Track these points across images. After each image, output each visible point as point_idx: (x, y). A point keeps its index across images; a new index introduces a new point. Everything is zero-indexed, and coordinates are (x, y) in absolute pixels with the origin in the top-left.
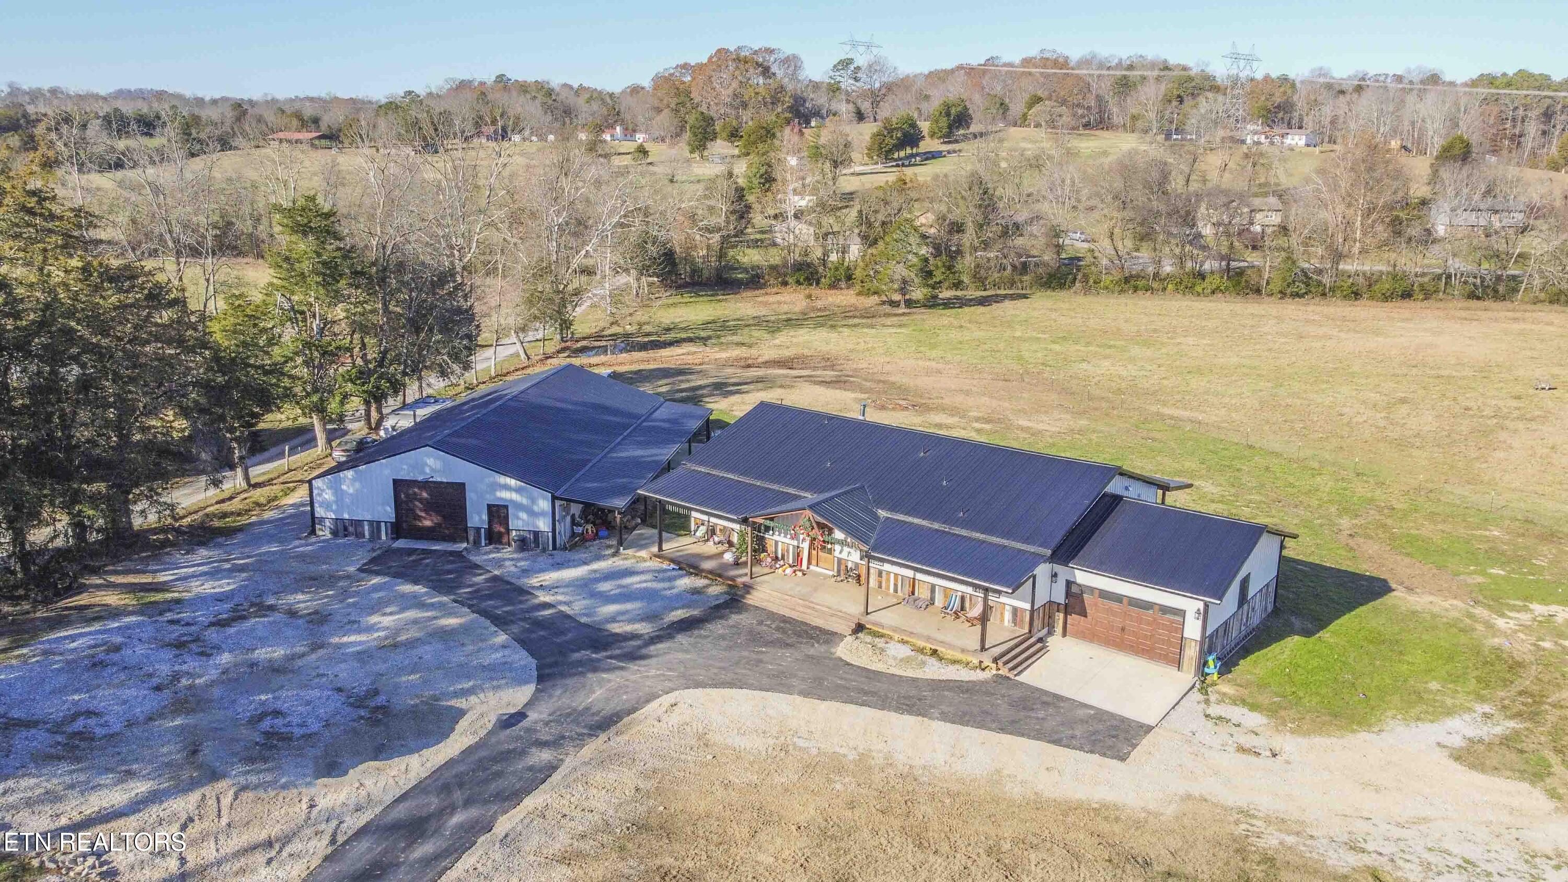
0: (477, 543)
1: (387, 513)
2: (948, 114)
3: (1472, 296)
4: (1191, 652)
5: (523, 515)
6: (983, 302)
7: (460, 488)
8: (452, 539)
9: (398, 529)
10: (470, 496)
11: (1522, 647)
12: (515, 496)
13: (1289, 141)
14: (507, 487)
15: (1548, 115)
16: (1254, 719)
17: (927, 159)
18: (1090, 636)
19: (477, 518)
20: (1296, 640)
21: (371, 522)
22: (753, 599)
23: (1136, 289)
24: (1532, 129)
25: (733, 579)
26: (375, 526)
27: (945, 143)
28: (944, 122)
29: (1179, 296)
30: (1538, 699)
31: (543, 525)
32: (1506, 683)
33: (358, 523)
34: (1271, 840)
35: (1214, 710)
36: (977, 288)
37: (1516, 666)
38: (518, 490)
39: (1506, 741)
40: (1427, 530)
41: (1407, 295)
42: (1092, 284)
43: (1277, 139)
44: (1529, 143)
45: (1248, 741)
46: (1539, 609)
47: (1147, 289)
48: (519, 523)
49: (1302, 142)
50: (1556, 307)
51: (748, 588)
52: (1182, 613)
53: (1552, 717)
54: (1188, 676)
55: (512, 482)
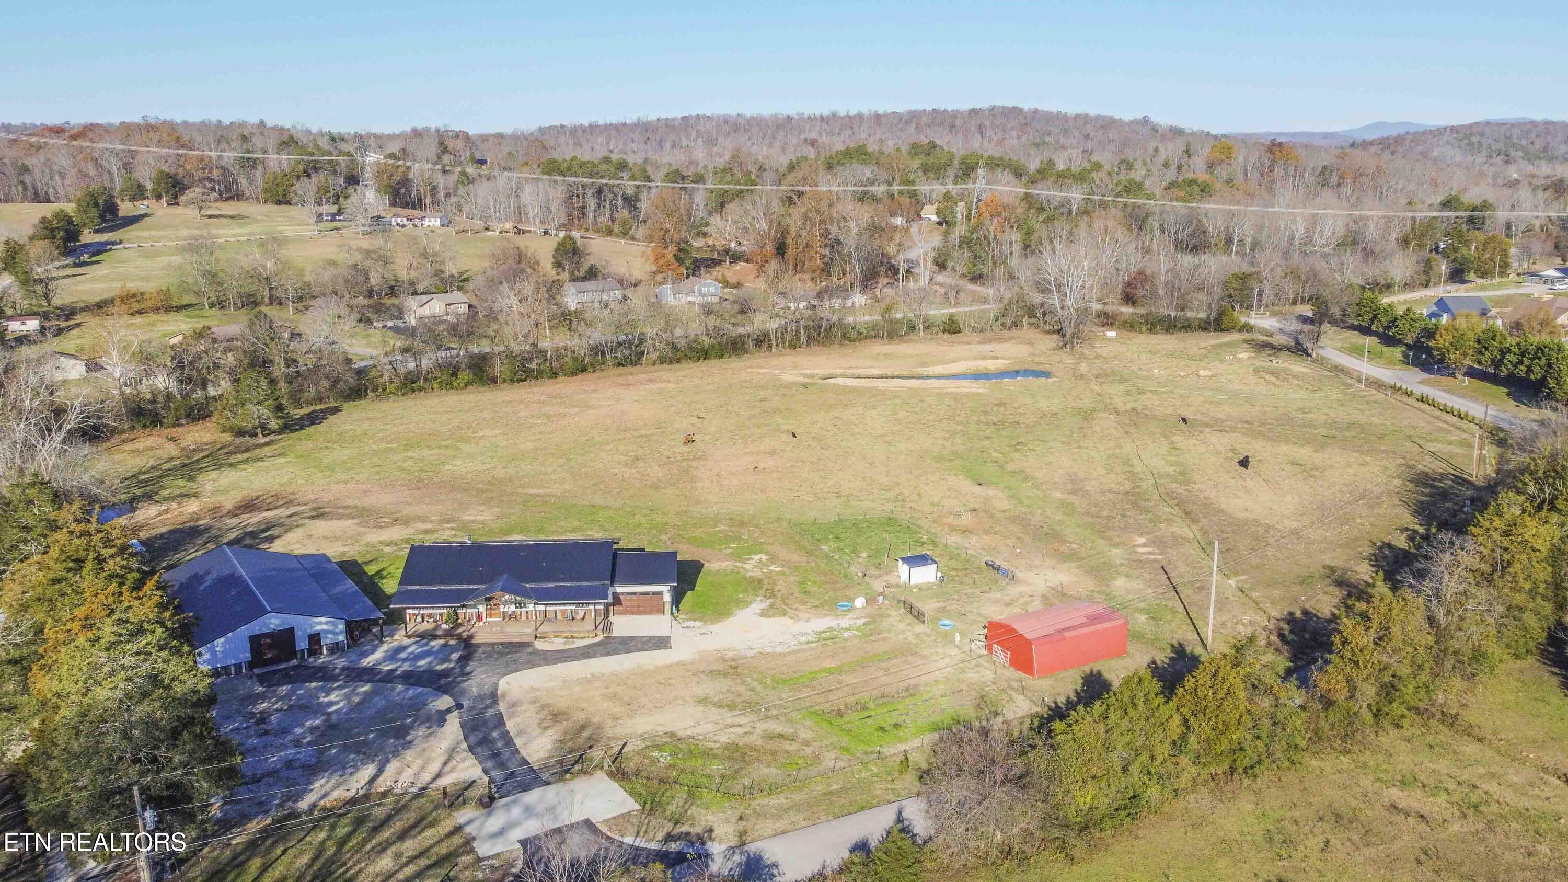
0: (302, 657)
1: (246, 656)
2: (96, 204)
3: (620, 365)
4: (668, 607)
5: (330, 636)
6: (313, 419)
7: (291, 630)
8: (287, 660)
9: (251, 665)
10: (298, 633)
11: (757, 573)
12: (325, 627)
13: (427, 222)
14: (321, 623)
15: (599, 192)
16: (698, 624)
17: (94, 254)
18: (625, 613)
19: (302, 644)
20: (689, 593)
21: (235, 665)
22: (476, 640)
23: (413, 391)
24: (592, 203)
25: (459, 635)
26: (238, 666)
27: (97, 231)
28: (94, 213)
29: (444, 391)
30: (772, 590)
31: (342, 638)
32: (761, 588)
33: (226, 668)
34: (730, 655)
35: (685, 624)
36: (295, 408)
37: (760, 581)
38: (327, 623)
39: (771, 606)
40: (698, 533)
41: (584, 370)
42: (381, 392)
43: (416, 222)
44: (590, 211)
45: (702, 631)
46: (756, 557)
47: (421, 389)
48: (327, 640)
49: (438, 224)
50: (665, 366)
51: (471, 637)
52: (661, 593)
53: (779, 595)
54: (668, 616)
55: (324, 620)
